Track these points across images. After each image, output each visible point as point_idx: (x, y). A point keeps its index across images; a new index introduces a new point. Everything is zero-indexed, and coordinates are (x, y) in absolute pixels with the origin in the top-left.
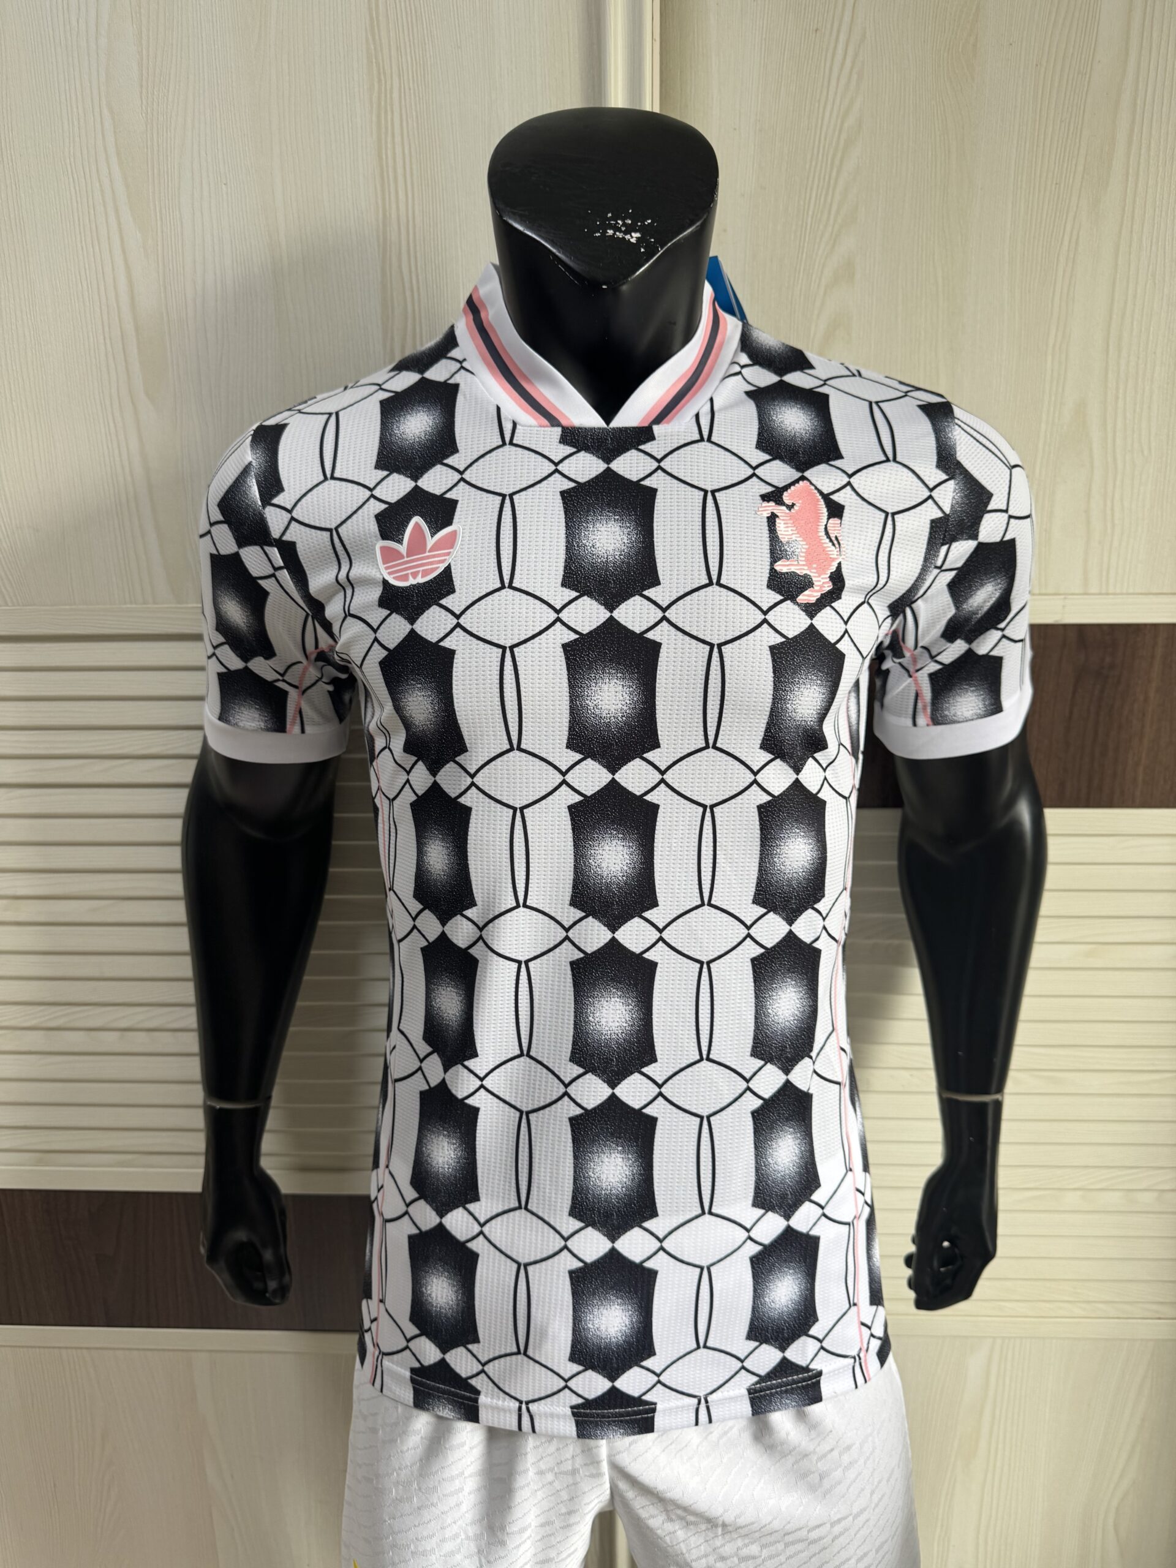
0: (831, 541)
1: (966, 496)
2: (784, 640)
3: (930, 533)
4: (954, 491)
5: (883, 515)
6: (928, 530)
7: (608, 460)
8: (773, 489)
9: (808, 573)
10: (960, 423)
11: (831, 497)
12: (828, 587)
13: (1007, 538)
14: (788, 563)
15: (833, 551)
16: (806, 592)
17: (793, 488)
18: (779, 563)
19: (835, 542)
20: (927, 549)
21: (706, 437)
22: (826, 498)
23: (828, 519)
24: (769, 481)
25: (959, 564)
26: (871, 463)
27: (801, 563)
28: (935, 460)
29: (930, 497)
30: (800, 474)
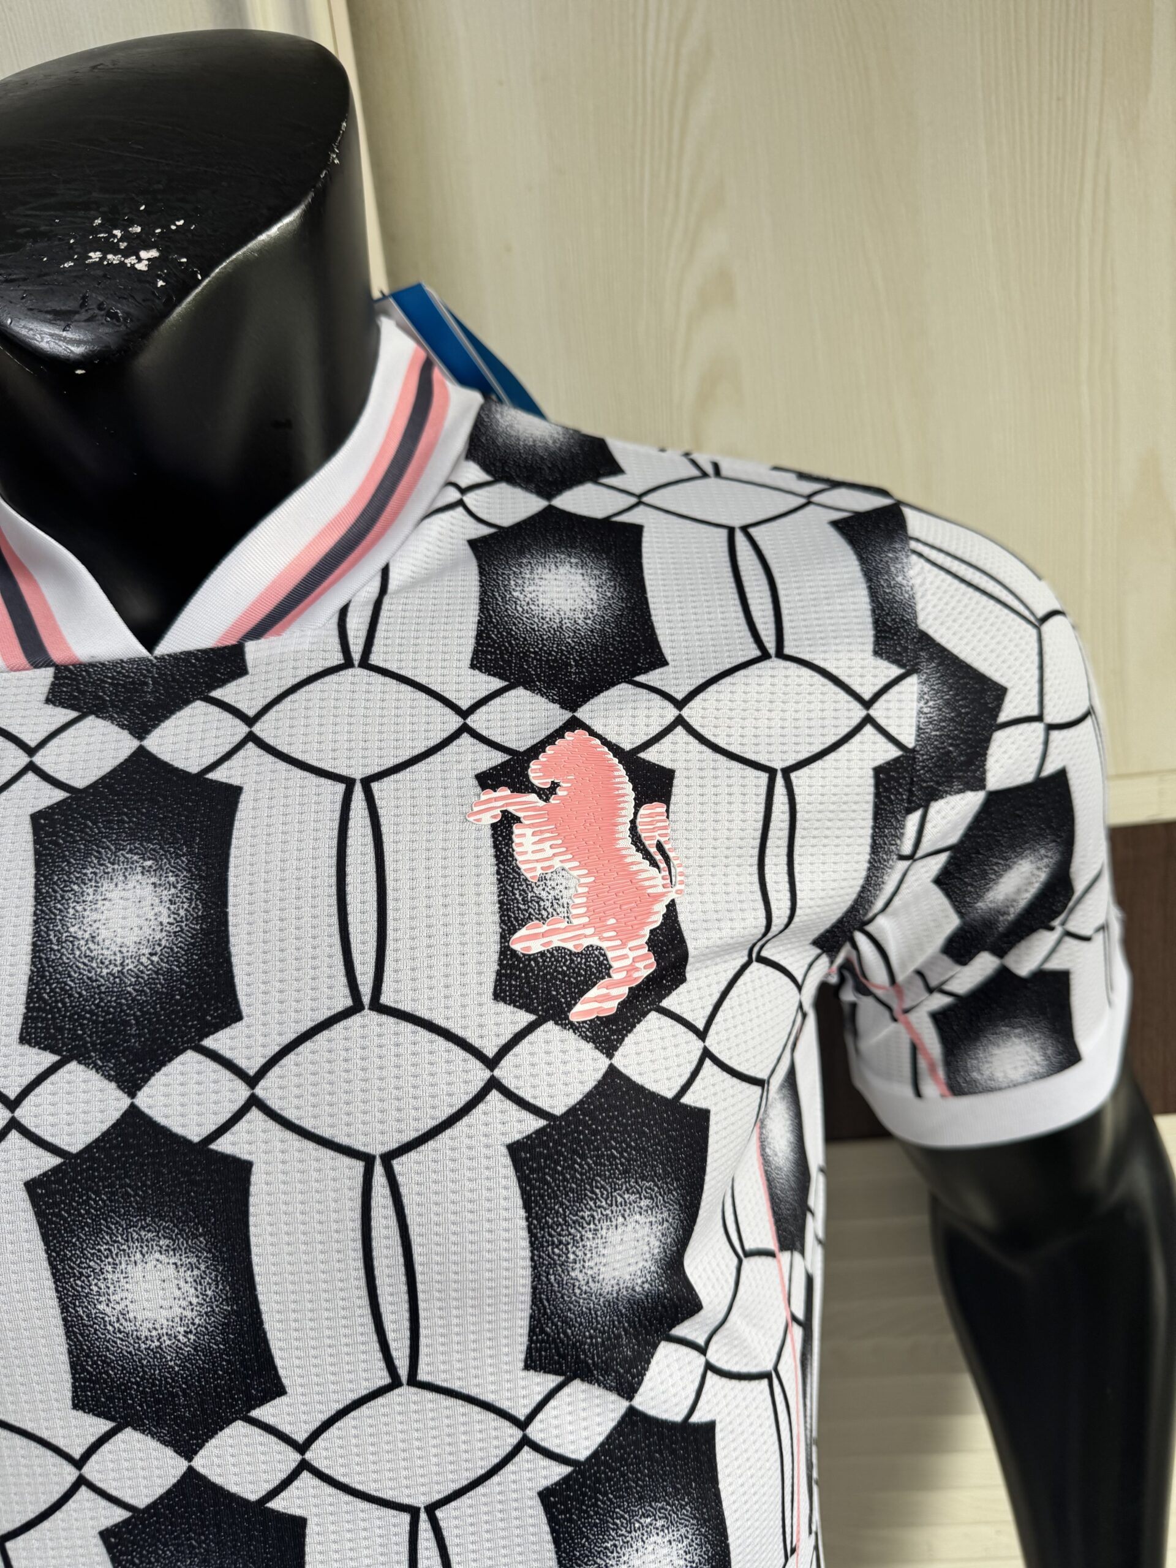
0: (647, 855)
1: (947, 703)
2: (542, 1123)
3: (877, 795)
4: (919, 700)
5: (764, 777)
6: (872, 790)
7: (140, 731)
8: (507, 757)
9: (595, 941)
10: (920, 548)
11: (642, 755)
12: (646, 967)
13: (1049, 769)
14: (545, 928)
15: (652, 878)
16: (593, 993)
17: (549, 750)
18: (523, 932)
19: (658, 857)
20: (874, 827)
21: (356, 657)
22: (631, 760)
23: (637, 807)
24: (498, 739)
25: (953, 839)
26: (728, 666)
27: (575, 922)
28: (872, 639)
29: (868, 720)
30: (567, 715)
